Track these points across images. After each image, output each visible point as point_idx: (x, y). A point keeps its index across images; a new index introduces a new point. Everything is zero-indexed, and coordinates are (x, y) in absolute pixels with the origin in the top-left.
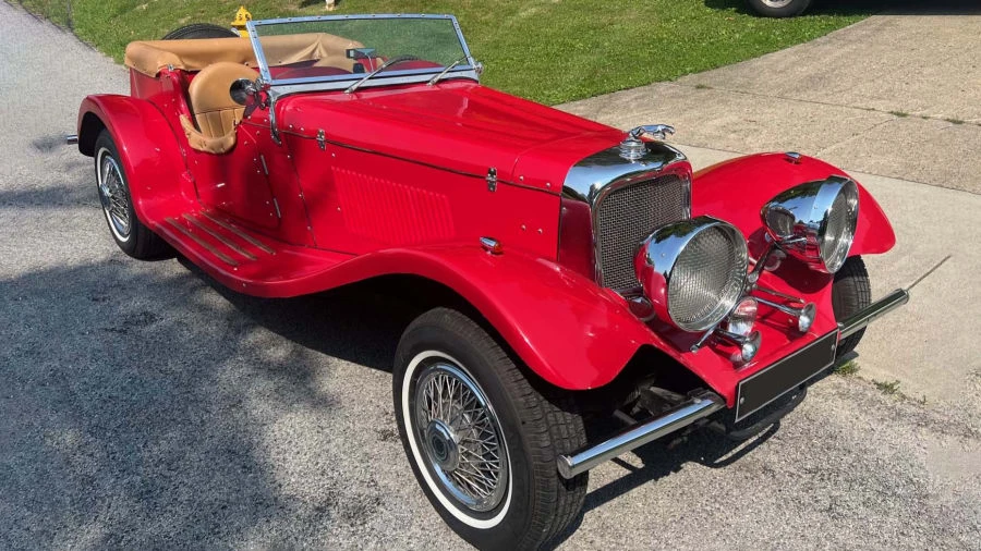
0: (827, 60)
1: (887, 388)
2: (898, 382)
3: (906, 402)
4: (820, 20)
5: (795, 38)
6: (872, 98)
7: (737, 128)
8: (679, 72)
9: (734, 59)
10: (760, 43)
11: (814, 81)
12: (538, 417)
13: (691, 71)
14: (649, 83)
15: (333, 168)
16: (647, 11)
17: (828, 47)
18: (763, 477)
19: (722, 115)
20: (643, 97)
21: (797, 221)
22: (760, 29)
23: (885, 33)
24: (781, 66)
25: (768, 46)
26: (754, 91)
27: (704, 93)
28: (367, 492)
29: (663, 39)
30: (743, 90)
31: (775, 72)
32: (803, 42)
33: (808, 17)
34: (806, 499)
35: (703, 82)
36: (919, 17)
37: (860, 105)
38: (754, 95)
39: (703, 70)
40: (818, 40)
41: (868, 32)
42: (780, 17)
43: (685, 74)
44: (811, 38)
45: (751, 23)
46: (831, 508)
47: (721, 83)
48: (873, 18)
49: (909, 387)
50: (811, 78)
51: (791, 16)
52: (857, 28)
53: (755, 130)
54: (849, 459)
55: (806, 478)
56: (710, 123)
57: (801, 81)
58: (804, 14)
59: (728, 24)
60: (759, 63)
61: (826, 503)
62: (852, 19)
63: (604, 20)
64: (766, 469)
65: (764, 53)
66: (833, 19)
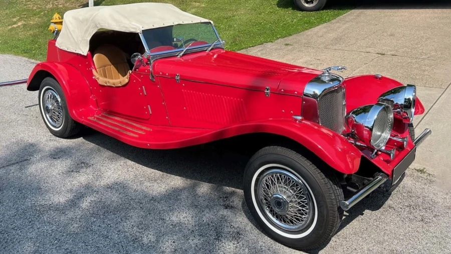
0: (340, 30)
1: (422, 171)
2: (425, 168)
3: (431, 176)
4: (330, 12)
5: (321, 21)
6: (367, 47)
7: (311, 63)
8: (275, 38)
9: (297, 31)
10: (307, 23)
11: (338, 40)
12: (329, 187)
13: (280, 37)
14: (262, 44)
15: (183, 90)
16: (249, 9)
17: (338, 24)
18: (390, 210)
19: (302, 57)
20: (262, 50)
21: (395, 103)
22: (305, 17)
23: (361, 17)
24: (320, 34)
25: (311, 25)
26: (312, 46)
27: (290, 47)
28: (232, 230)
29: (262, 23)
30: (308, 45)
31: (318, 37)
32: (326, 22)
33: (324, 11)
34: (411, 217)
35: (287, 42)
36: (373, 10)
37: (362, 51)
38: (313, 48)
39: (285, 37)
40: (333, 21)
41: (354, 17)
42: (311, 11)
43: (278, 39)
44: (329, 20)
45: (299, 14)
46: (422, 220)
47: (296, 43)
48: (353, 11)
49: (429, 170)
50: (336, 39)
51: (317, 11)
52: (348, 15)
53: (321, 64)
54: (420, 200)
55: (407, 209)
56: (299, 61)
57: (332, 41)
58: (323, 10)
59: (289, 15)
60: (310, 33)
61: (420, 218)
62: (345, 11)
63: (230, 14)
64: (390, 207)
65: (310, 28)
66: (336, 12)
